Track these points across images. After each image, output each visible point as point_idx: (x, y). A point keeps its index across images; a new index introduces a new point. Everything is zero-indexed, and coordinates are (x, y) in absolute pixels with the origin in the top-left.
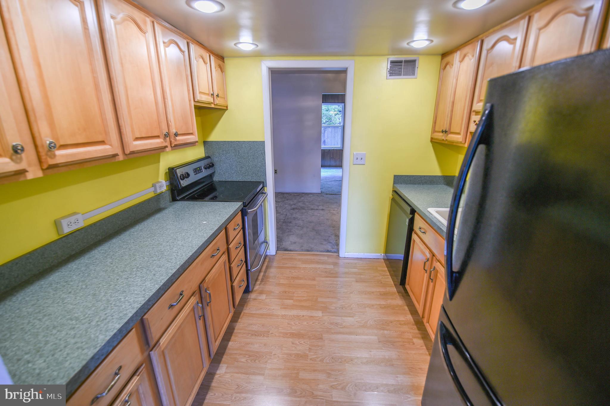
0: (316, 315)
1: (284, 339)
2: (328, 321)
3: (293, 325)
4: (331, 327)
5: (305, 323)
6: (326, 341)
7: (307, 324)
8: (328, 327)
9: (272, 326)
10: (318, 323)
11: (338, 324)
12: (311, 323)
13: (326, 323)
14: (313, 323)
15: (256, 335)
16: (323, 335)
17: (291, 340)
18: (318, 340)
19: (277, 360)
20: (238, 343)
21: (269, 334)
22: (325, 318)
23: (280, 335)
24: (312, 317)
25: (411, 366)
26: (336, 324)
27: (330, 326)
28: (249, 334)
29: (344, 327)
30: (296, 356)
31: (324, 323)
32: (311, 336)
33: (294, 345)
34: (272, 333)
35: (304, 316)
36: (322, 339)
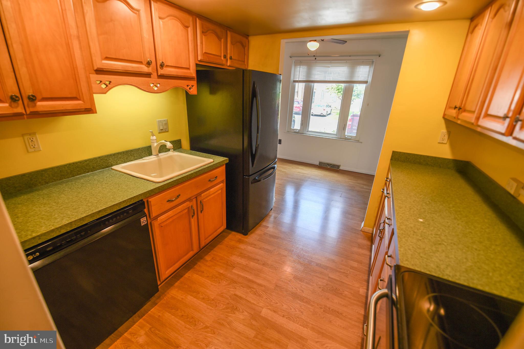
0: (269, 311)
1: (310, 298)
2: (261, 300)
3: (298, 309)
4: (263, 292)
5: (285, 306)
6: (274, 283)
7: (283, 304)
8: (265, 293)
9: (320, 316)
10: (272, 301)
11: (254, 293)
12: (278, 304)
13: (264, 298)
14: (277, 303)
15: (338, 312)
16: (274, 288)
17: (304, 295)
18: (280, 286)
19: (318, 283)
20: (354, 310)
21: (324, 308)
22: (261, 304)
23: (313, 303)
24: (275, 312)
25: (231, 249)
26: (256, 294)
27: (262, 294)
28: (344, 316)
29: (250, 288)
30: (302, 281)
31: (266, 299)
32: (284, 292)
33: (302, 289)
34: (321, 308)
35: (283, 317)
36: (276, 285)
